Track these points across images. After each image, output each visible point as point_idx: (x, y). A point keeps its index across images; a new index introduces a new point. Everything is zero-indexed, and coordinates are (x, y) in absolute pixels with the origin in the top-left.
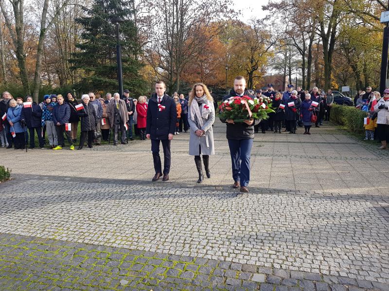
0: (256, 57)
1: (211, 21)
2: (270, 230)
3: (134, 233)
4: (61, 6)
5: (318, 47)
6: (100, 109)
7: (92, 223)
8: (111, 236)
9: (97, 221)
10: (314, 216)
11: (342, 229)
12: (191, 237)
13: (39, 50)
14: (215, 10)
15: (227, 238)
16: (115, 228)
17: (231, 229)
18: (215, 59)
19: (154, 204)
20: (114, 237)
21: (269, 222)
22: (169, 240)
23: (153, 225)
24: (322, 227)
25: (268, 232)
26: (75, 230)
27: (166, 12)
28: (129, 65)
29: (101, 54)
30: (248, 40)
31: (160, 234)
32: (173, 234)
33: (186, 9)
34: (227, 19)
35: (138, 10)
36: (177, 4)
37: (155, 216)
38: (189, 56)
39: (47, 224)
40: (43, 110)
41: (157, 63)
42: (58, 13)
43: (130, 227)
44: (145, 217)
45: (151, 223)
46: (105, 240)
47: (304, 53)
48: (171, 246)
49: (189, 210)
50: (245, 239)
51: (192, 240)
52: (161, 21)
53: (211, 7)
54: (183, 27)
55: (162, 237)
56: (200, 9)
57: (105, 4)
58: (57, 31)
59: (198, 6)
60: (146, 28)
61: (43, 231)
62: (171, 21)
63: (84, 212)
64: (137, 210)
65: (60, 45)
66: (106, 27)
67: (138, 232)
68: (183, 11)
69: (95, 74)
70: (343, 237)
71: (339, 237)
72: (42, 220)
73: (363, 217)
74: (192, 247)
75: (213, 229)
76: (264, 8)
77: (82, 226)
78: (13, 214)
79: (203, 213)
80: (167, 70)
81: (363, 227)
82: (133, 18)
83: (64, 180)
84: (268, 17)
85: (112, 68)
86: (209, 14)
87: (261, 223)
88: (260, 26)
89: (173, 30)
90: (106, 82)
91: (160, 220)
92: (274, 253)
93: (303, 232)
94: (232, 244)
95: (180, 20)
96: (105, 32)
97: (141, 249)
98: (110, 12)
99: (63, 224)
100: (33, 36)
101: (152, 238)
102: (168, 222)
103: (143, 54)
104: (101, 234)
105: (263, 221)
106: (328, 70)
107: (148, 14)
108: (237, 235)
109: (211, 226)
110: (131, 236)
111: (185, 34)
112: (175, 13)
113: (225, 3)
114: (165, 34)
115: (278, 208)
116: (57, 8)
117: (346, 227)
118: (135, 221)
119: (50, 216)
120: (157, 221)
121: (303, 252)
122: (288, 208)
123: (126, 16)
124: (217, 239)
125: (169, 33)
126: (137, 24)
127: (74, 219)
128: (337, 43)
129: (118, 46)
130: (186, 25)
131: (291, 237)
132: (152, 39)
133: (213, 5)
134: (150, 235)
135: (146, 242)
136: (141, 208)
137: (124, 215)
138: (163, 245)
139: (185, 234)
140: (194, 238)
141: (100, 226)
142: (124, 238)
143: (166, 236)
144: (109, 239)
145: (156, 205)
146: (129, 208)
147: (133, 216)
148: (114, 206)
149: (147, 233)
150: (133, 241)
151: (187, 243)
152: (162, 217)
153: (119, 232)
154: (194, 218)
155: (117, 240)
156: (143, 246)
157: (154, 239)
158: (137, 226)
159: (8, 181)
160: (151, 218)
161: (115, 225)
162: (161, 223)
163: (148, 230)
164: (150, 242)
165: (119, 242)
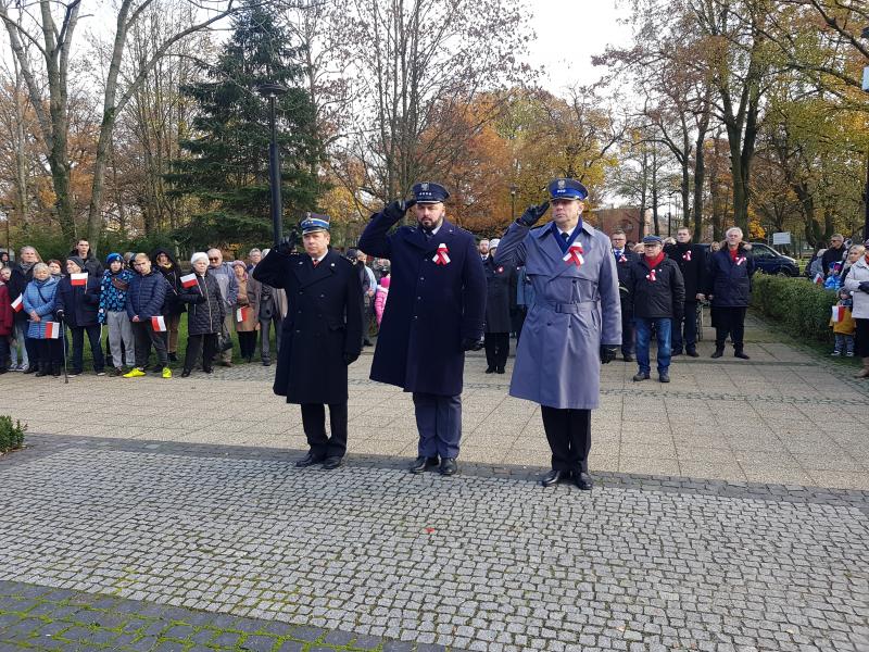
0: (579, 168)
1: (478, 89)
2: (627, 577)
3: (302, 582)
4: (149, 59)
5: (716, 146)
6: (232, 286)
7: (204, 556)
8: (248, 591)
9: (216, 551)
10: (730, 542)
11: (798, 575)
12: (436, 594)
13: (100, 154)
14: (487, 66)
15: (523, 597)
16: (259, 569)
17: (531, 576)
18: (487, 173)
19: (351, 510)
20: (256, 592)
21: (624, 557)
22: (386, 601)
23: (347, 562)
24: (748, 570)
25: (622, 584)
26: (165, 573)
27: (380, 71)
28: (296, 186)
29: (237, 163)
30: (559, 131)
31: (364, 585)
32: (395, 587)
33: (424, 64)
34: (515, 84)
35: (319, 66)
36: (403, 54)
37: (351, 540)
38: (430, 168)
39: (98, 558)
40: (103, 288)
41: (360, 182)
42: (143, 74)
43: (294, 566)
44: (329, 543)
45: (344, 557)
46: (235, 599)
47: (685, 158)
48: (390, 618)
49: (433, 526)
50: (566, 600)
51: (440, 603)
52: (367, 91)
53: (478, 60)
54: (417, 103)
55: (369, 593)
56: (455, 65)
57: (245, 54)
58: (140, 113)
59: (451, 57)
60: (335, 106)
61: (91, 574)
62: (391, 90)
63: (188, 527)
64: (310, 524)
65: (146, 143)
66: (248, 103)
67: (313, 581)
68: (417, 70)
69: (221, 208)
70: (803, 598)
71: (793, 595)
72: (90, 548)
73: (846, 546)
74: (439, 620)
75: (490, 576)
76: (597, 61)
77: (181, 563)
78: (25, 531)
79: (465, 533)
80: (381, 197)
81: (848, 570)
82: (306, 83)
83: (144, 450)
84: (605, 81)
85: (260, 194)
86: (473, 75)
87: (604, 561)
88: (587, 101)
89: (394, 110)
90: (246, 224)
91: (363, 550)
92: (638, 636)
93: (706, 582)
94: (536, 613)
95: (409, 89)
96: (246, 115)
97: (319, 623)
98: (255, 72)
99: (137, 559)
100: (88, 123)
101: (345, 596)
103: (329, 162)
104: (225, 585)
105: (607, 554)
106: (742, 196)
107: (339, 76)
108: (546, 589)
109: (483, 566)
110: (296, 592)
111: (422, 118)
112: (400, 73)
113: (510, 51)
114: (377, 119)
115: (642, 521)
116: (142, 63)
117: (807, 570)
119: (110, 537)
120: (357, 552)
121: (707, 635)
122: (666, 522)
123: (293, 79)
124: (499, 600)
125: (386, 116)
126: (316, 97)
127: (165, 545)
128: (760, 137)
129: (272, 146)
130: (425, 99)
131: (676, 597)
132: (348, 129)
133: (484, 55)
134: (340, 588)
135: (330, 605)
136: (320, 520)
137: (280, 538)
138: (370, 614)
139: (423, 586)
140: (444, 597)
141: (224, 563)
142: (279, 596)
143: (378, 592)
144: (244, 598)
145: (355, 513)
146: (293, 519)
147: (302, 540)
148: (256, 513)
149: (333, 582)
150: (300, 602)
151: (428, 611)
152: (369, 543)
153: (267, 581)
154: (443, 546)
155: (261, 600)
156: (323, 616)
157: (350, 599)
158: (310, 564)
159: (18, 452)
160: (344, 544)
161: (258, 563)
162: (366, 558)
163: (337, 577)
164: (339, 607)
165: (268, 604)
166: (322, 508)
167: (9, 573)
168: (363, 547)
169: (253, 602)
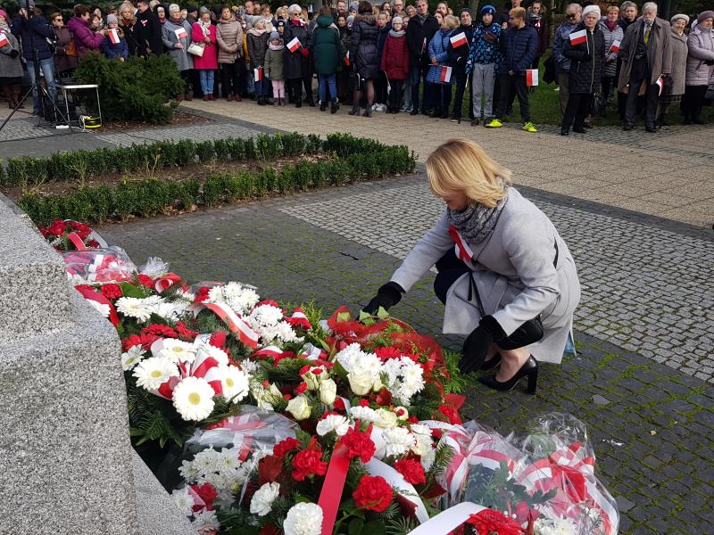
3: (636, 321)
8: (586, 315)
16: (599, 302)
19: (697, 278)
20: (593, 318)
23: (683, 318)
31: (697, 339)
37: (691, 302)
40: (474, 40)
43: (630, 308)
44: (667, 298)
45: (681, 312)
55: (700, 347)
67: (647, 323)
91: (702, 313)
97: (647, 355)
101: (676, 343)
110: (629, 326)
120: (695, 312)
134: (673, 335)
135: (660, 344)
136: (662, 279)
137: (621, 283)
138: (698, 362)
142: (613, 325)
143: (711, 349)
144: (583, 319)
145: (700, 281)
146: (635, 271)
147: (640, 289)
148: (601, 259)
149: (666, 329)
150: (632, 335)
152: (709, 309)
153: (604, 312)
155: (597, 324)
156: (651, 351)
157: (680, 346)
158: (646, 310)
159: (411, 176)
160: (683, 303)
161: (598, 297)
162: (704, 319)
163: (670, 326)
164: (669, 349)
165: (603, 329)
166: (666, 269)
168: (702, 310)
169: (591, 323)
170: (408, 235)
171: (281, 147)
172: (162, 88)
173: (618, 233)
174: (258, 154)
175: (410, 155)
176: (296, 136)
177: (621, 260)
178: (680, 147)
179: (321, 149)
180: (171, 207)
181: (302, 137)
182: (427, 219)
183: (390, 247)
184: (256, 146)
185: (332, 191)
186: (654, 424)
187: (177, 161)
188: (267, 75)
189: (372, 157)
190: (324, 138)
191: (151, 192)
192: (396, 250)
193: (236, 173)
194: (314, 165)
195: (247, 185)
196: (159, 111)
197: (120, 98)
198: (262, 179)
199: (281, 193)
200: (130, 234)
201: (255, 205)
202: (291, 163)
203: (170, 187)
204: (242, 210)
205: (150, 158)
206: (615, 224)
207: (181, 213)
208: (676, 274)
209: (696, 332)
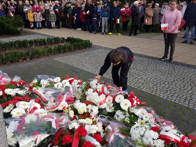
3: (154, 86)
7: (131, 76)
8: (141, 85)
9: (134, 76)
12: (190, 97)
20: (143, 86)
22: (176, 95)
23: (166, 85)
31: (170, 90)
32: (179, 93)
37: (168, 80)
43: (152, 83)
44: (161, 80)
45: (166, 83)
46: (138, 86)
48: (176, 99)
51: (191, 99)
55: (171, 93)
61: (107, 75)
64: (157, 75)
67: (157, 87)
102: (176, 85)
104: (136, 83)
110: (152, 88)
118: (155, 80)
120: (169, 83)
134: (164, 90)
135: (161, 93)
136: (160, 74)
137: (149, 76)
138: (171, 97)
139: (187, 94)
140: (192, 98)
141: (136, 79)
142: (148, 88)
143: (174, 93)
144: (140, 86)
145: (170, 74)
146: (152, 72)
147: (154, 77)
148: (143, 70)
149: (162, 88)
150: (154, 90)
151: (187, 100)
152: (173, 82)
153: (145, 84)
154: (194, 87)
155: (144, 88)
156: (159, 94)
157: (166, 93)
158: (156, 83)
159: (91, 48)
160: (166, 81)
161: (144, 80)
162: (172, 85)
163: (163, 87)
164: (163, 94)
165: (145, 89)
166: (160, 72)
167: (92, 71)
168: (171, 82)
169: (142, 88)
170: (91, 65)
171: (54, 41)
172: (18, 25)
173: (147, 62)
174: (47, 43)
175: (90, 43)
176: (58, 38)
177: (148, 70)
178: (161, 38)
179: (65, 41)
180: (21, 60)
181: (59, 38)
182: (96, 60)
183: (87, 69)
184: (46, 41)
185: (69, 53)
186: (162, 115)
187: (23, 46)
188: (49, 21)
189: (80, 43)
190: (66, 38)
191: (15, 55)
192: (88, 69)
193: (41, 49)
194: (64, 46)
195: (44, 52)
196: (17, 32)
197: (5, 28)
198: (49, 50)
199: (54, 54)
200: (9, 68)
201: (47, 58)
202: (57, 45)
203: (21, 54)
204: (43, 60)
205: (15, 45)
206: (146, 60)
207: (24, 61)
208: (163, 73)
209: (170, 89)
